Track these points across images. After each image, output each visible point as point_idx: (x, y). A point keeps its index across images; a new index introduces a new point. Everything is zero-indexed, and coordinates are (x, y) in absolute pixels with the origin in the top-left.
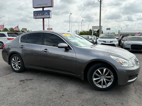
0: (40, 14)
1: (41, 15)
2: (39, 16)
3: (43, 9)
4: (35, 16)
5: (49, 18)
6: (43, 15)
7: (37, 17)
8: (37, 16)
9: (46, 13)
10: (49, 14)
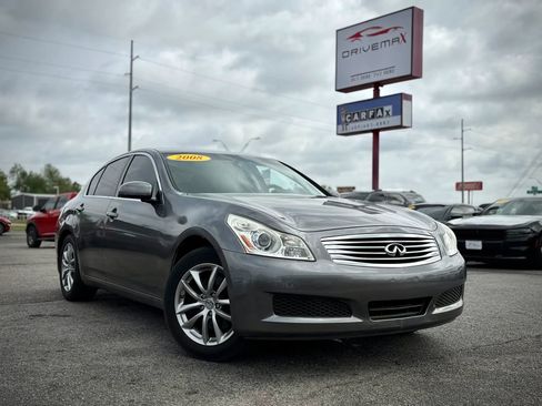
0: (363, 115)
1: (367, 118)
2: (357, 124)
3: (377, 92)
4: (340, 127)
5: (400, 127)
6: (373, 117)
7: (351, 127)
8: (351, 125)
9: (386, 108)
10: (398, 111)
